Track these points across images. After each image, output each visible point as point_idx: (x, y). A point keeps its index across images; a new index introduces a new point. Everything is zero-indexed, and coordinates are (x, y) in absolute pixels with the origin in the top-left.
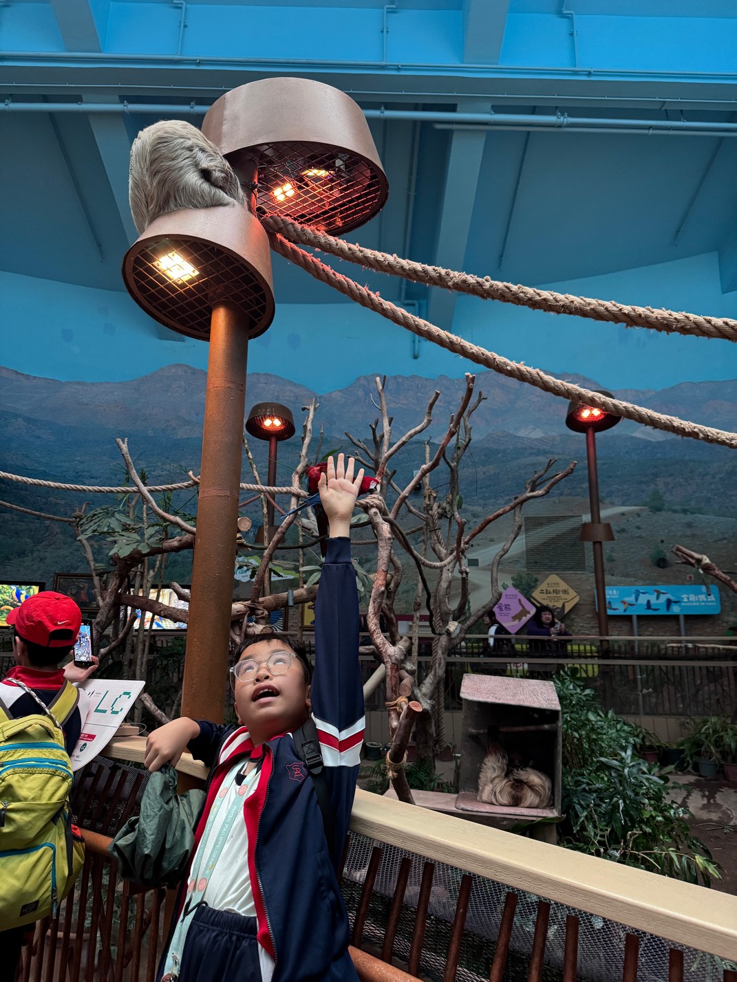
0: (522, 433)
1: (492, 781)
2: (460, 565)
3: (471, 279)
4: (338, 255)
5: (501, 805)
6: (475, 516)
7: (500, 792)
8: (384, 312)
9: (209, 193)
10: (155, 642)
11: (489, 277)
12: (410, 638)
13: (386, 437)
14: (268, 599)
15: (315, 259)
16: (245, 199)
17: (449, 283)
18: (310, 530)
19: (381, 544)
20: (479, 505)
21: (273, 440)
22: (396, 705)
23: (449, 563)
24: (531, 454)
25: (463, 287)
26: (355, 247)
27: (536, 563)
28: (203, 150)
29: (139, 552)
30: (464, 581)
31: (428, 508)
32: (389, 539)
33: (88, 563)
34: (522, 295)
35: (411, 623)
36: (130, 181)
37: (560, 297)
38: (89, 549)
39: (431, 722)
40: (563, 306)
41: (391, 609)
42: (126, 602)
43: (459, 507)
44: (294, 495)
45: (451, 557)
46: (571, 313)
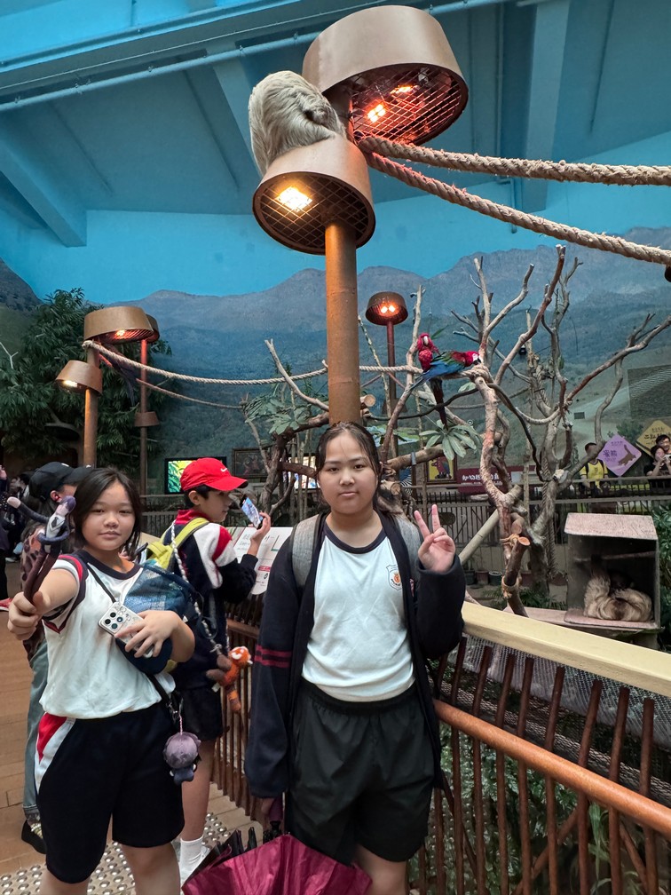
0: (622, 291)
1: (596, 599)
2: (564, 420)
3: (547, 165)
4: (426, 163)
5: (605, 619)
6: (579, 373)
7: (604, 609)
8: (471, 206)
9: (313, 131)
10: (312, 498)
11: (563, 161)
12: (522, 486)
13: (487, 312)
14: (394, 460)
15: (406, 169)
16: (344, 128)
17: (528, 173)
18: (426, 400)
19: (488, 407)
20: (583, 363)
21: (390, 324)
22: (509, 541)
23: (553, 419)
24: (632, 309)
25: (540, 174)
26: (440, 153)
27: (640, 411)
28: (304, 94)
29: (291, 429)
30: (568, 433)
31: (532, 371)
32: (495, 403)
33: (255, 439)
34: (596, 173)
35: (521, 473)
36: (251, 132)
37: (634, 169)
38: (254, 429)
39: (543, 554)
40: (636, 178)
41: (502, 462)
42: (286, 468)
43: (561, 367)
44: (409, 372)
45: (555, 414)
46: (645, 183)
